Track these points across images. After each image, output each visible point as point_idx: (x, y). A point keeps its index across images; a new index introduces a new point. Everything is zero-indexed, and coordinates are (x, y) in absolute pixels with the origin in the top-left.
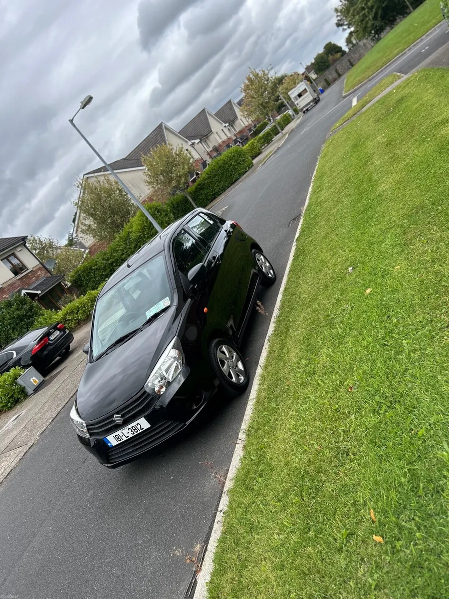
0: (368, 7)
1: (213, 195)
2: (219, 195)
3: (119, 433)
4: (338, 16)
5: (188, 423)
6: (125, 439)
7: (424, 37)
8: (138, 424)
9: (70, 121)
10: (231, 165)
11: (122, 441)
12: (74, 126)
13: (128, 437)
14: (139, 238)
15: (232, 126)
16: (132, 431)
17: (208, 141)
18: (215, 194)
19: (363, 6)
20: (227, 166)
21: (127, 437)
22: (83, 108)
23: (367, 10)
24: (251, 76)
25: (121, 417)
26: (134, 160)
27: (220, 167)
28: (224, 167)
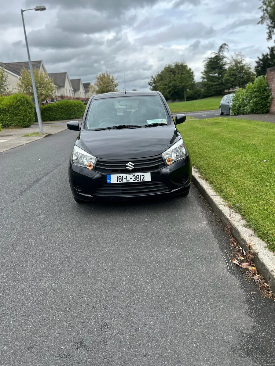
0: (168, 86)
1: (54, 118)
2: (58, 120)
3: (124, 175)
4: (151, 80)
5: (174, 190)
6: (125, 181)
7: (199, 112)
8: (143, 175)
9: (22, 10)
10: (74, 109)
11: (122, 182)
12: (22, 15)
13: (129, 181)
14: (3, 110)
15: (74, 92)
16: (135, 178)
17: (59, 90)
18: (55, 118)
19: (167, 83)
20: (71, 108)
21: (127, 181)
22: (36, 10)
23: (167, 86)
24: (106, 74)
25: (133, 166)
26: (11, 68)
27: (67, 106)
28: (69, 107)
